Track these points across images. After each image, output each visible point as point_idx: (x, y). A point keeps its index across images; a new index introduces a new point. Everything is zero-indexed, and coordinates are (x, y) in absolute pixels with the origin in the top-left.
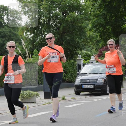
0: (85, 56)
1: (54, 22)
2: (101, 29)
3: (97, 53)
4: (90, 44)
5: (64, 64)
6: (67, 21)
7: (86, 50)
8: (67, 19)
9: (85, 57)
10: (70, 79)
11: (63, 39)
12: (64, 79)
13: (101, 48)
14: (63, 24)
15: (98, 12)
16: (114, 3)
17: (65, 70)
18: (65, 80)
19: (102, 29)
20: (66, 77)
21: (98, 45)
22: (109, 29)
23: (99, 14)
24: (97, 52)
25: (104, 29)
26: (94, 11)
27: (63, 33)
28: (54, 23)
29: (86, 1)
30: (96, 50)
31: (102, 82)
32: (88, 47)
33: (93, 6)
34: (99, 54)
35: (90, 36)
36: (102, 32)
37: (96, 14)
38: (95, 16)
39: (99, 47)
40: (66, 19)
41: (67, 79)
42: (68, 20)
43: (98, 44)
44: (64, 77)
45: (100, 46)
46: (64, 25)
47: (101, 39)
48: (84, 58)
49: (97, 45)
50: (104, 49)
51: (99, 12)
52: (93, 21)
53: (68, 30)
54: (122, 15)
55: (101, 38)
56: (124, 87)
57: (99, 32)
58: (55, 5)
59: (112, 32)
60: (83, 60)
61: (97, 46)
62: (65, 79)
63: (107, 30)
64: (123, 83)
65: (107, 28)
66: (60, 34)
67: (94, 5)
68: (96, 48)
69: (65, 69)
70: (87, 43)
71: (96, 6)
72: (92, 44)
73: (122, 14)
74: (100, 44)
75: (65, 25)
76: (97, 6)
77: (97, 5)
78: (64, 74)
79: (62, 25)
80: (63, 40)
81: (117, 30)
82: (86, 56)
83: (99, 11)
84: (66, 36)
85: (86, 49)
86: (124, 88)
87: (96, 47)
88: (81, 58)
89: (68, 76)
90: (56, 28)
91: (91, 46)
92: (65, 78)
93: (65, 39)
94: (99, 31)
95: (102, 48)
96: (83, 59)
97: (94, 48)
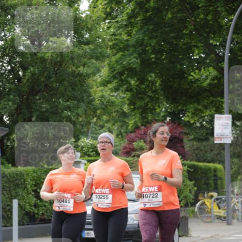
0: (89, 153)
1: (9, 63)
2: (133, 82)
3: (123, 145)
4: (105, 120)
5: (35, 175)
6: (43, 60)
7: (94, 135)
8: (43, 55)
9: (89, 156)
10: (49, 214)
11: (32, 108)
12: (34, 213)
13: (131, 132)
14: (32, 69)
15: (125, 37)
16: (167, 13)
17: (36, 190)
18: (36, 216)
19: (136, 82)
20: (40, 208)
21: (124, 123)
22: (153, 83)
23: (127, 40)
24: (122, 142)
25: (142, 83)
26: (114, 34)
27: (33, 91)
28: (8, 66)
29: (95, 8)
30: (120, 136)
31: (135, 222)
32: (97, 128)
33: (113, 21)
34: (125, 148)
35: (103, 100)
36: (136, 89)
37: (121, 42)
38: (117, 47)
39: (126, 129)
40: (39, 55)
41: (43, 214)
42: (46, 58)
43: (125, 120)
44: (34, 209)
45: (130, 127)
46: (34, 71)
47: (134, 108)
48: (87, 157)
49: (121, 124)
50: (141, 134)
51: (129, 36)
52: (113, 59)
53: (46, 85)
54: (189, 45)
55: (132, 107)
56: (192, 235)
57: (129, 90)
58: (9, 17)
59: (162, 89)
60: (85, 164)
61: (122, 126)
62: (37, 214)
63: (148, 86)
64: (189, 224)
65: (150, 79)
66: (23, 94)
67: (114, 19)
68: (120, 132)
69: (36, 188)
70: (95, 118)
71: (120, 19)
72: (108, 121)
73: (187, 43)
74: (131, 122)
75: (37, 72)
76: (122, 20)
77: (123, 18)
78: (35, 199)
79: (29, 71)
80: (33, 110)
81: (175, 85)
82: (92, 152)
83: (129, 34)
84: (39, 99)
85: (94, 133)
86: (190, 236)
87: (118, 128)
88: (81, 157)
89: (45, 206)
90: (14, 78)
91: (106, 125)
92: (36, 212)
93: (37, 108)
94: (127, 88)
95: (135, 132)
96: (86, 162)
97: (114, 132)
